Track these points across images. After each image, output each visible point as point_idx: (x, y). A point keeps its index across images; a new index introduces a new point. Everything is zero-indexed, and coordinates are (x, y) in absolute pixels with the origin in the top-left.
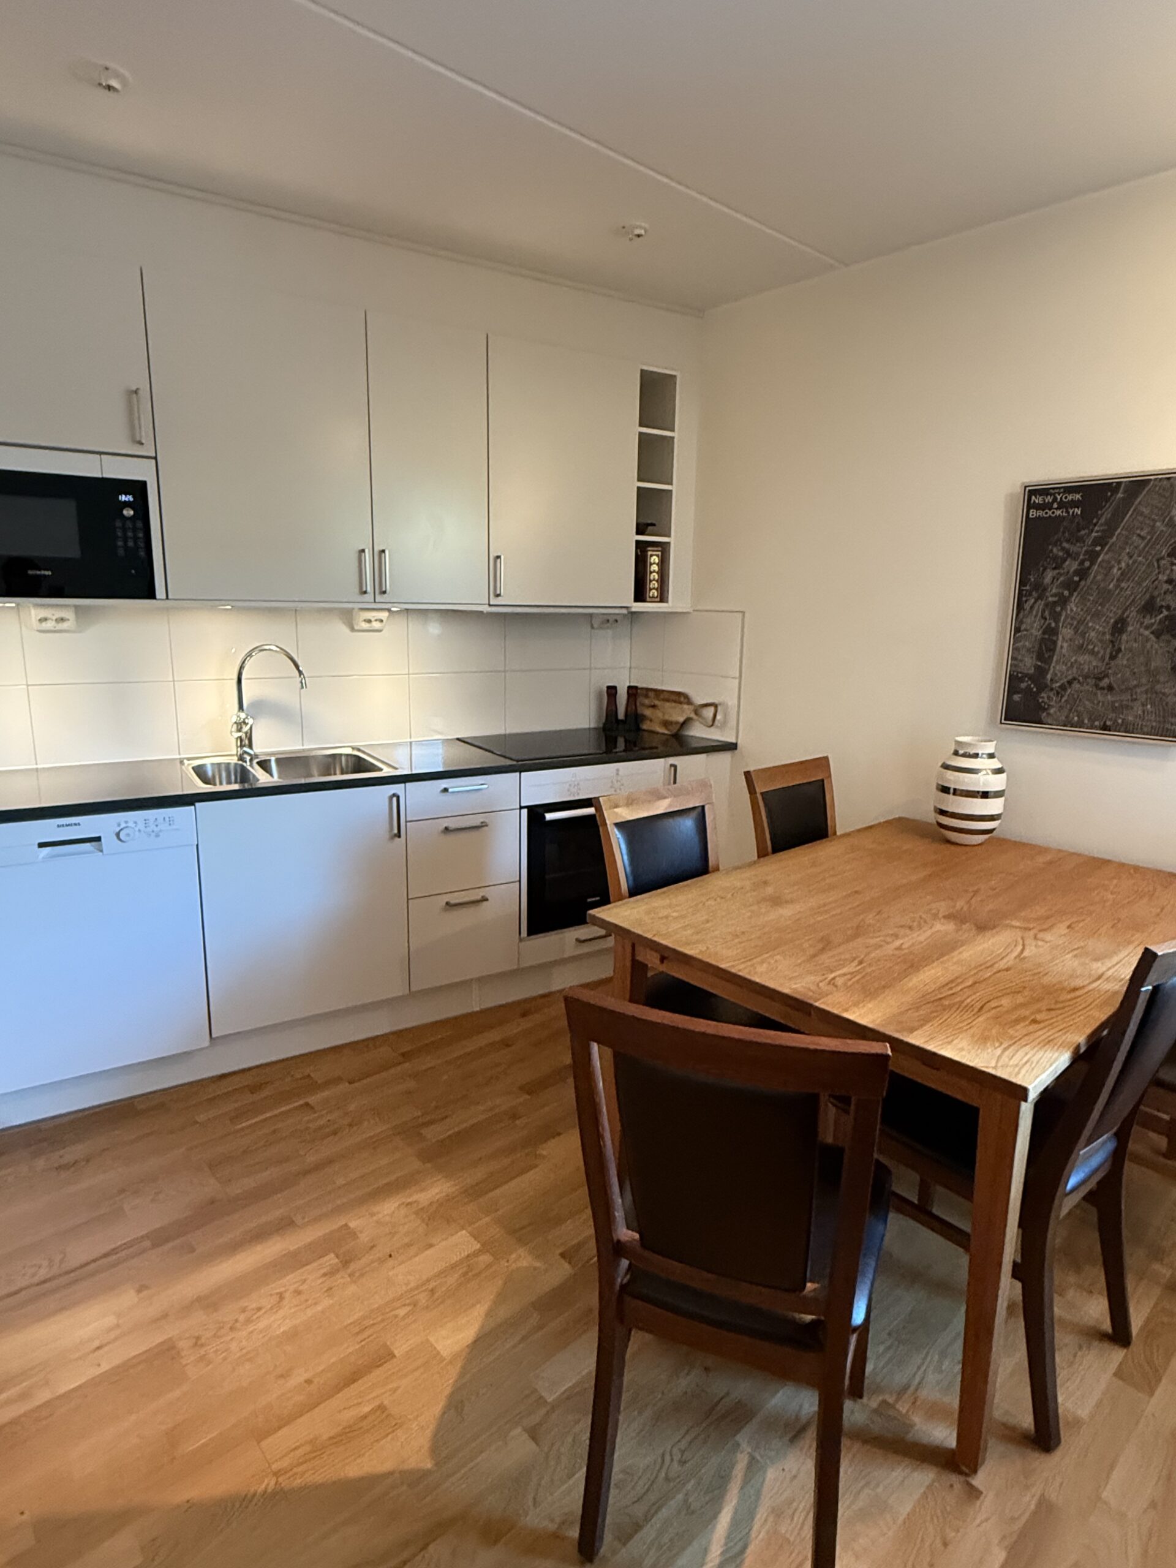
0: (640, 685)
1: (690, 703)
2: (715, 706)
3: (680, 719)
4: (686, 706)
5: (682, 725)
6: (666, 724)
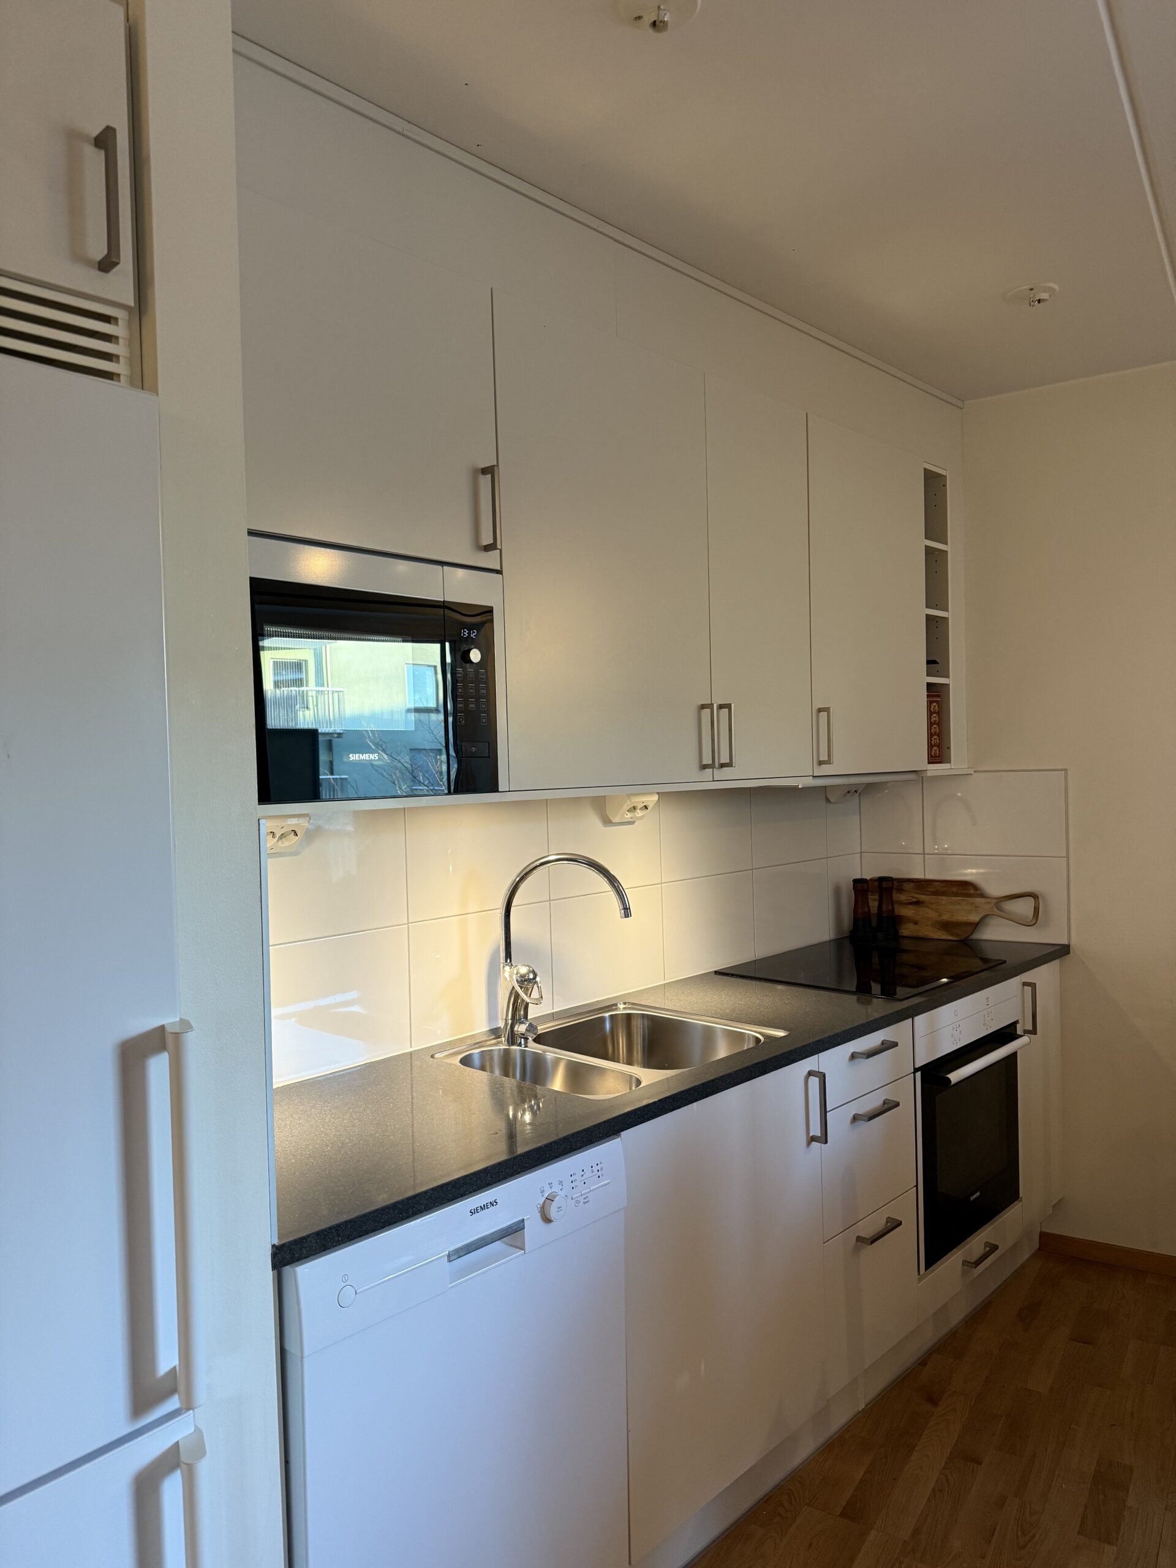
0: (867, 876)
1: (982, 895)
2: (1034, 896)
3: (974, 918)
4: (979, 901)
5: (976, 926)
6: (946, 926)
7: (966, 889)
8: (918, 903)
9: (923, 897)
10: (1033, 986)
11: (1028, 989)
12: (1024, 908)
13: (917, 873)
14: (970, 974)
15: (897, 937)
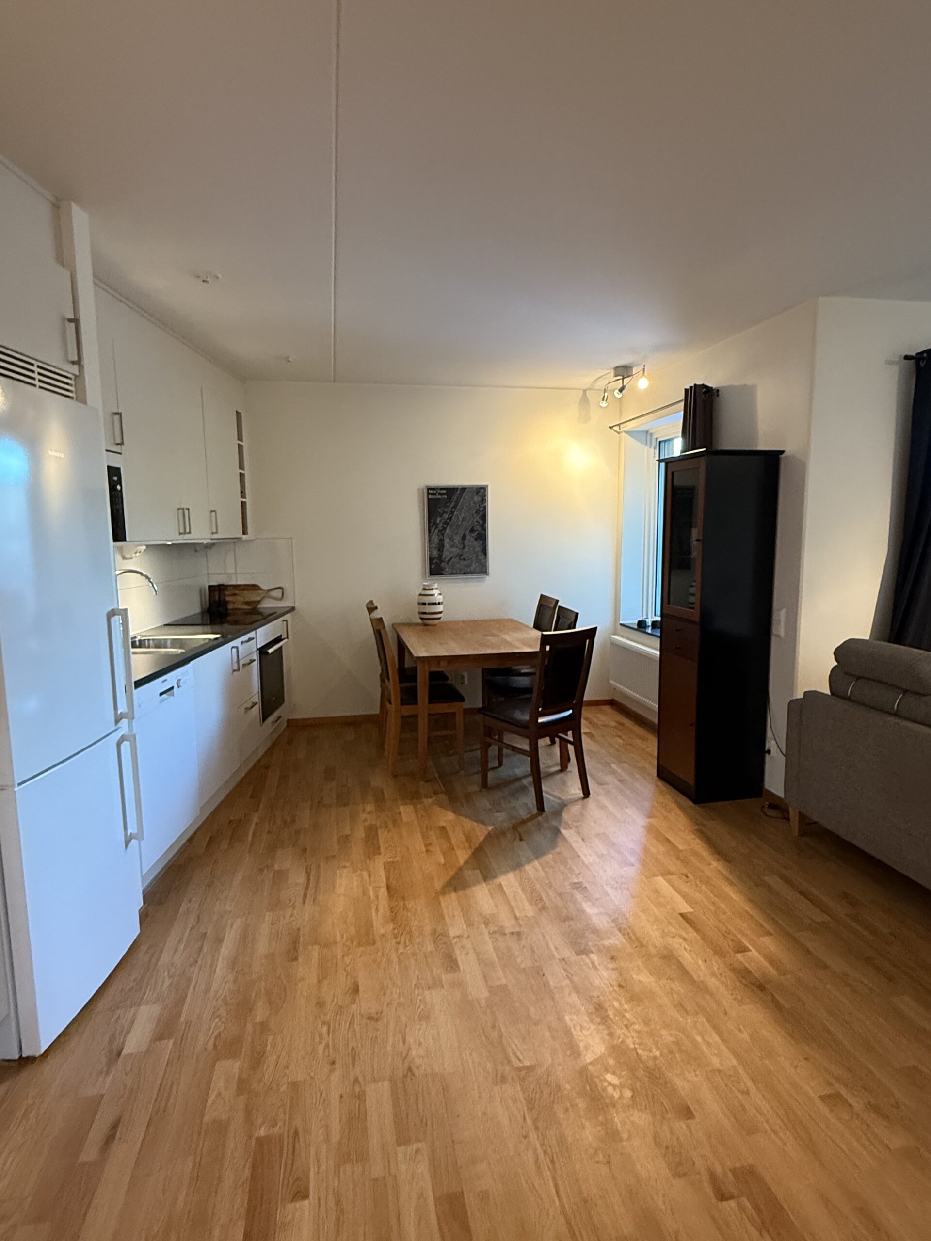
0: (214, 584)
1: (261, 590)
2: (281, 588)
3: (258, 599)
4: (260, 592)
5: (259, 602)
6: (247, 603)
7: (254, 587)
8: (235, 595)
9: (237, 592)
10: (286, 621)
11: (285, 623)
12: (277, 594)
13: (233, 582)
14: (257, 621)
15: (227, 609)
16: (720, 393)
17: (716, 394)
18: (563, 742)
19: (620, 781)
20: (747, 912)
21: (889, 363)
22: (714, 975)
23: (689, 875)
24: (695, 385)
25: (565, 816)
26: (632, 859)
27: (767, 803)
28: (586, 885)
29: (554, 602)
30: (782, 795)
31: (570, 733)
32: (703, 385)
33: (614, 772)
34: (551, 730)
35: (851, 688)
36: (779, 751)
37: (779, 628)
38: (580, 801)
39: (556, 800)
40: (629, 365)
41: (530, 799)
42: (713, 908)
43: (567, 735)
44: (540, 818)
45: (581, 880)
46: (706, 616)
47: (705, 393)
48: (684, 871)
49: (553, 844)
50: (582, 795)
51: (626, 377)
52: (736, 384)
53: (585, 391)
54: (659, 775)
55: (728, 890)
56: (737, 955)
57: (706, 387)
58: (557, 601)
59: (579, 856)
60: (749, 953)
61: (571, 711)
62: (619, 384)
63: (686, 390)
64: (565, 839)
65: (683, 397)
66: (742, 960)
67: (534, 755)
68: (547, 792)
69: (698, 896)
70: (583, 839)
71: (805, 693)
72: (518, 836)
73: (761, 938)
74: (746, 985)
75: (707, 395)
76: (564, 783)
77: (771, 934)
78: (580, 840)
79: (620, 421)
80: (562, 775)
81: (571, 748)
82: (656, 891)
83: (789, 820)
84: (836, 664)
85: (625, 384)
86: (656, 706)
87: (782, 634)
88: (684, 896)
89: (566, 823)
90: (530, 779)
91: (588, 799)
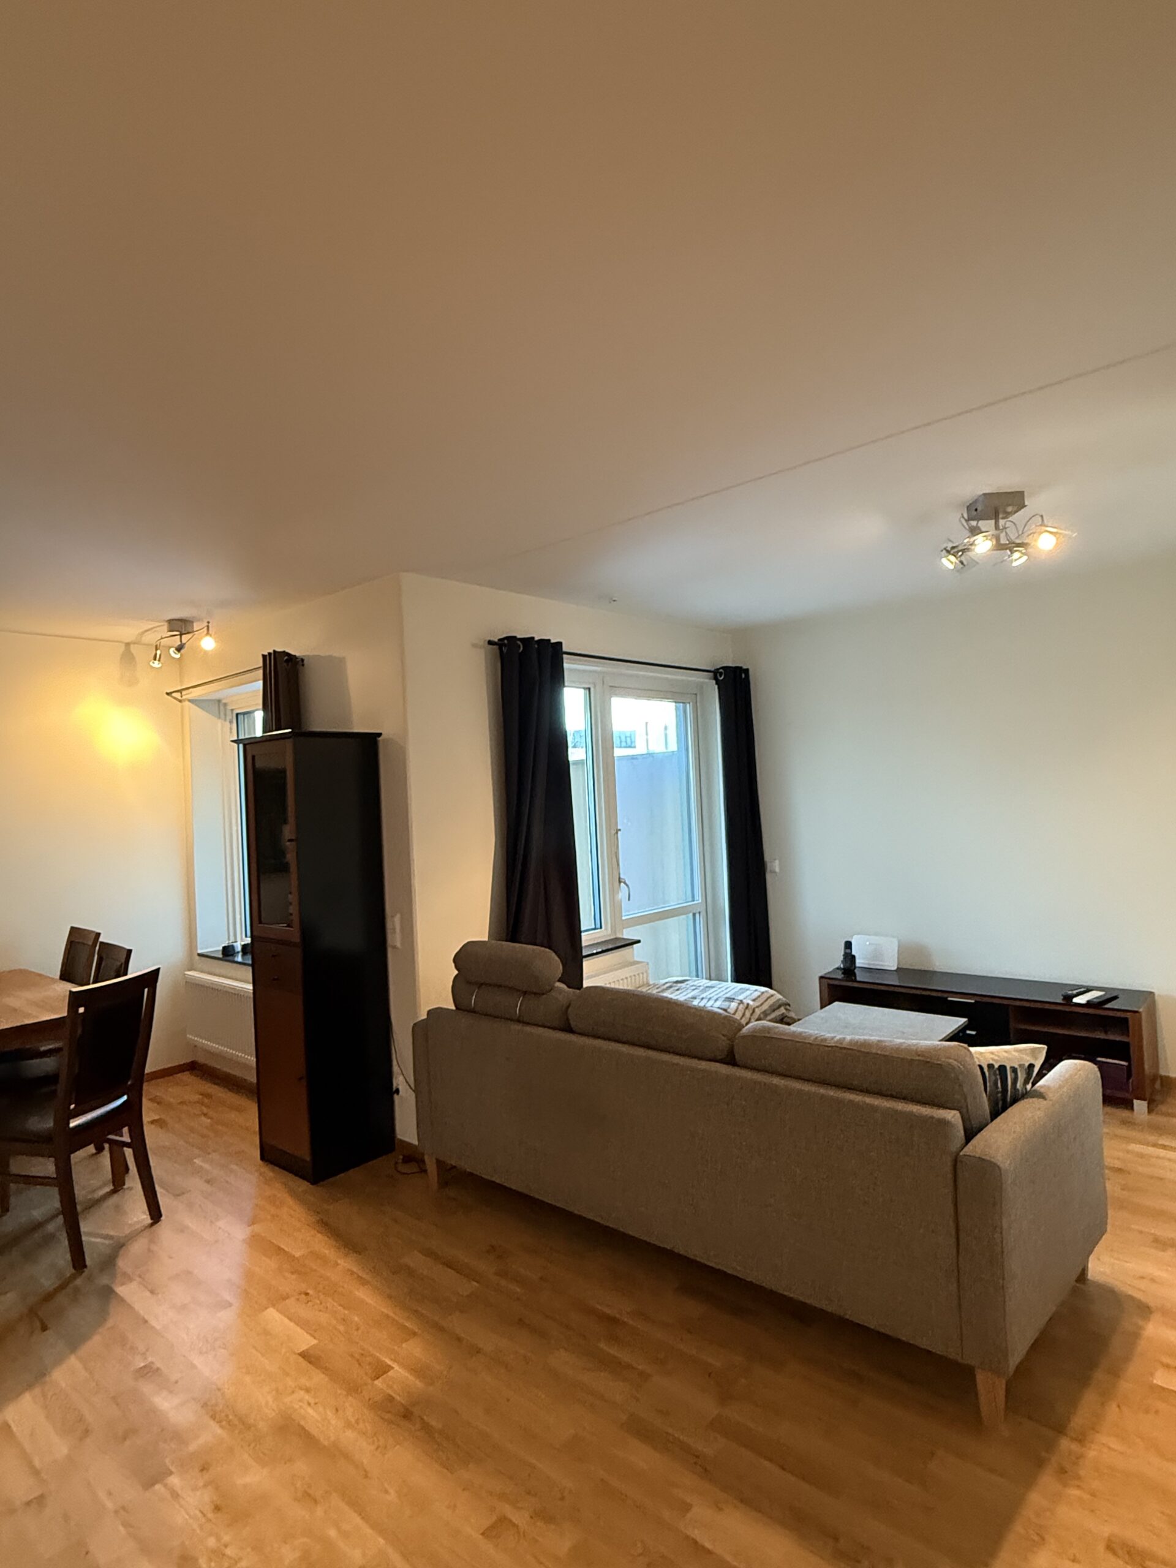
16: (305, 662)
17: (301, 663)
18: (115, 1148)
19: (208, 1182)
20: (388, 1316)
21: (474, 646)
22: (348, 1425)
23: (309, 1291)
24: (274, 651)
25: (122, 1263)
26: (227, 1296)
27: (401, 1157)
28: (158, 1364)
29: (93, 936)
30: (416, 1143)
31: (125, 1130)
32: (284, 652)
33: (198, 1171)
34: (94, 1134)
35: (474, 997)
36: (408, 1087)
37: (395, 938)
38: (147, 1230)
39: (107, 1242)
40: (187, 619)
41: (60, 1255)
42: (342, 1328)
43: (122, 1136)
44: (79, 1282)
45: (150, 1359)
46: (308, 933)
47: (287, 661)
48: (303, 1287)
49: (103, 1316)
50: (149, 1221)
51: (185, 634)
52: (322, 654)
53: (128, 645)
54: (263, 1158)
55: (363, 1294)
56: (376, 1382)
57: (288, 654)
58: (98, 935)
59: (146, 1322)
60: (391, 1373)
61: (125, 1098)
62: (176, 641)
63: (264, 656)
64: (122, 1300)
65: (261, 664)
66: (384, 1387)
67: (64, 1181)
68: (89, 1234)
69: (324, 1318)
70: (152, 1292)
71: (429, 1012)
72: (38, 1324)
73: (404, 1345)
74: (390, 1422)
75: (290, 664)
76: (118, 1208)
77: (415, 1334)
78: (148, 1294)
79: (182, 685)
80: (115, 1198)
81: (128, 1152)
82: (266, 1333)
83: (425, 1171)
84: (456, 972)
85: (184, 641)
86: (253, 1059)
87: (398, 944)
88: (303, 1324)
89: (125, 1274)
90: (60, 1219)
91: (160, 1223)
